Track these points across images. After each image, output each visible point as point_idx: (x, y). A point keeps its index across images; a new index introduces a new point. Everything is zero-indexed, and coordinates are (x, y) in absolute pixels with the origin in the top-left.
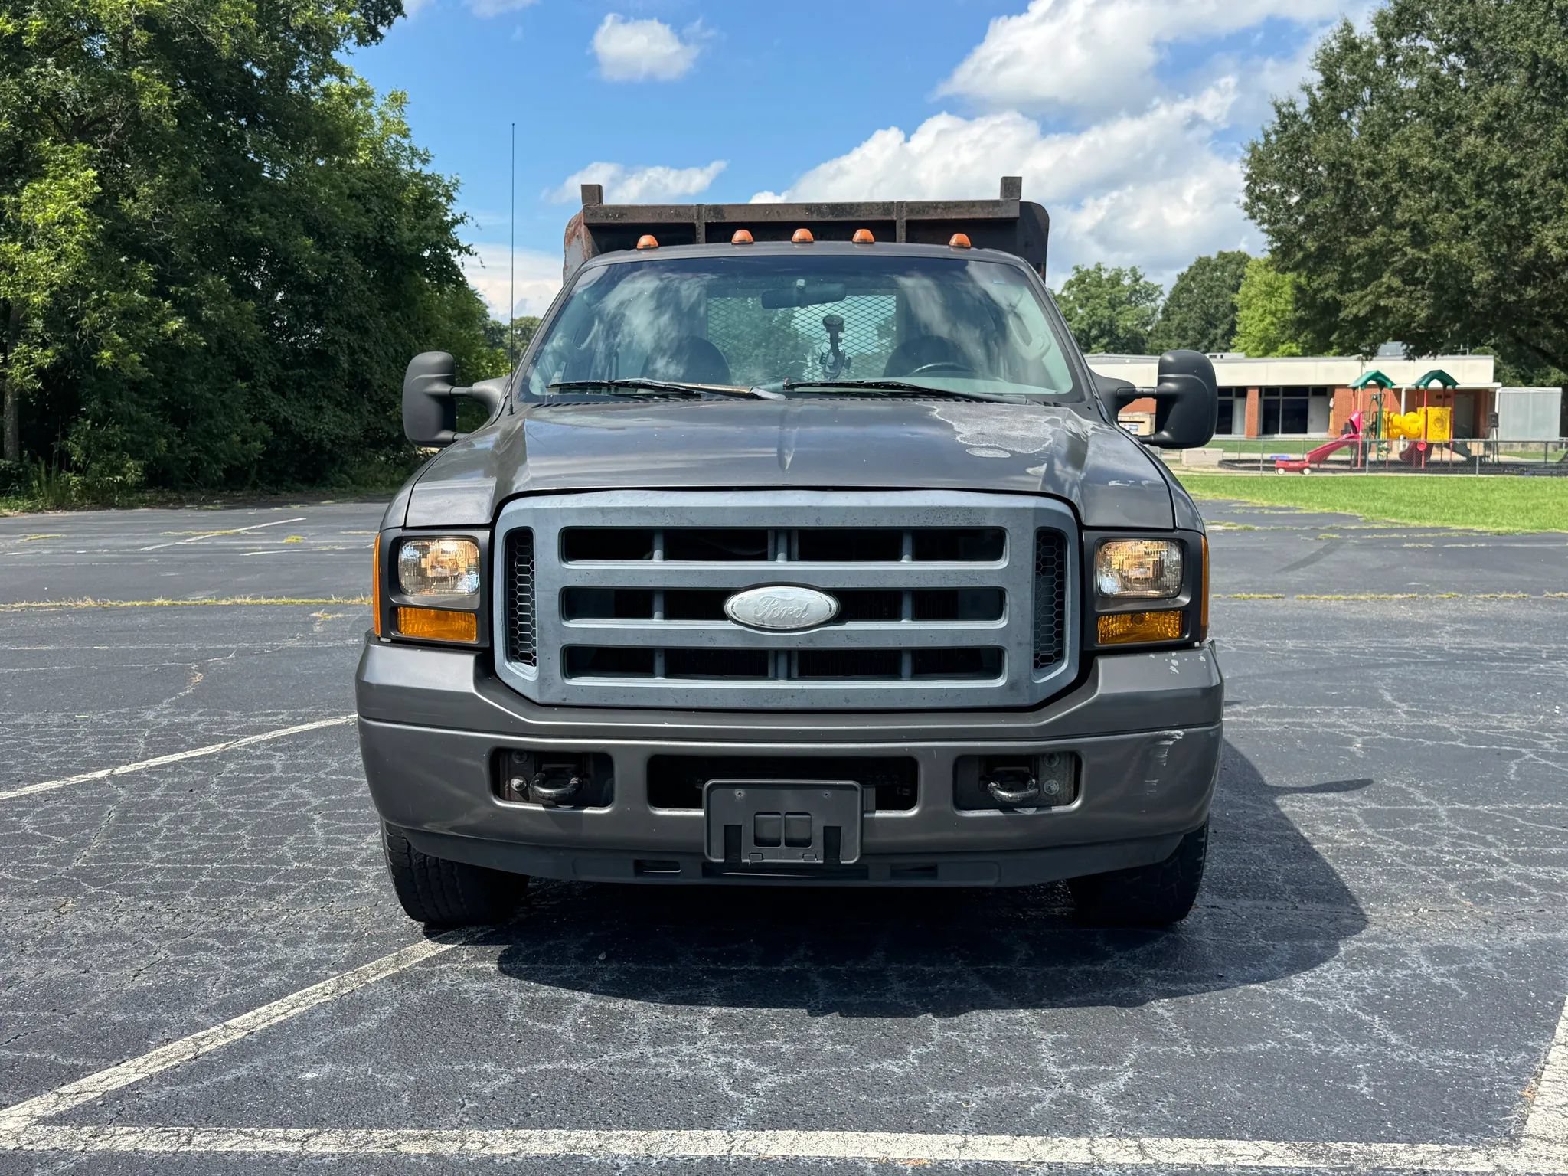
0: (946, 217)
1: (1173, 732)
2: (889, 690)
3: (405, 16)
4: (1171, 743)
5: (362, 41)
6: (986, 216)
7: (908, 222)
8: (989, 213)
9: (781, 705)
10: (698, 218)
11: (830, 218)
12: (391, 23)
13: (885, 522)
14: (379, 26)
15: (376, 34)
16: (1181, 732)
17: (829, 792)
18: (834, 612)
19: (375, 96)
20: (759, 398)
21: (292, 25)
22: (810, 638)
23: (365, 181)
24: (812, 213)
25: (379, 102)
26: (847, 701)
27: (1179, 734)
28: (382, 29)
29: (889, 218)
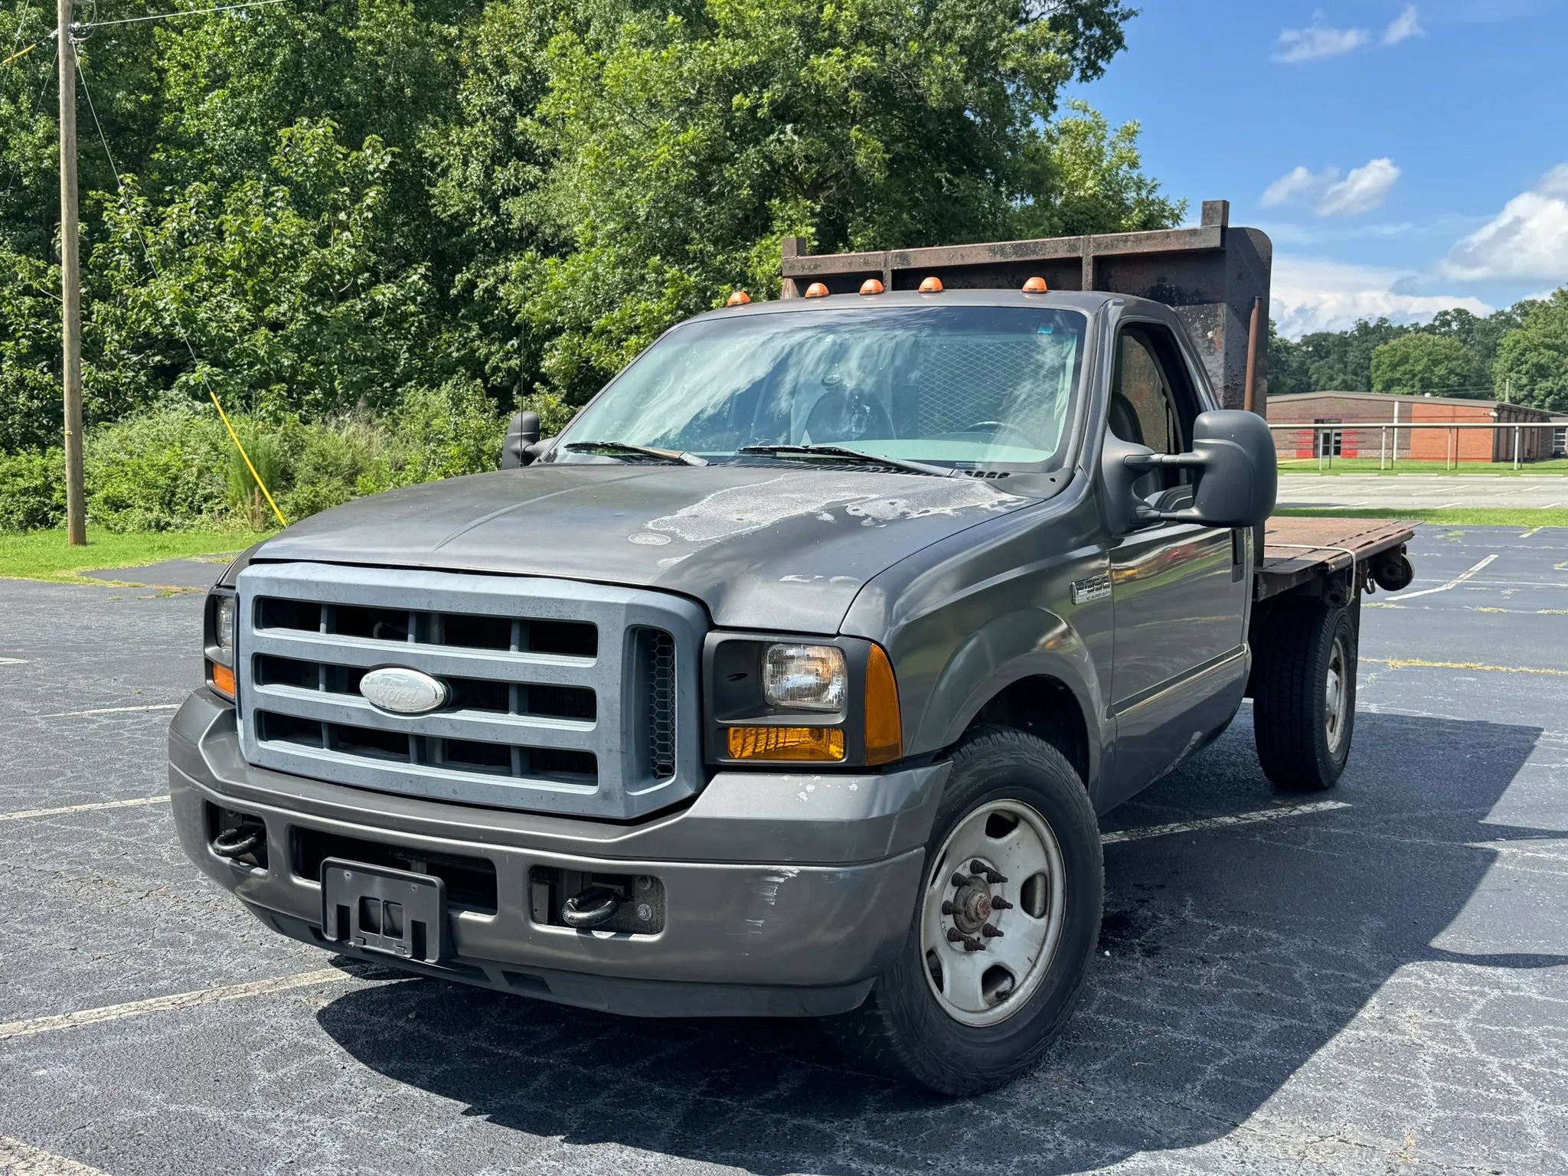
0: (1137, 251)
1: (784, 868)
2: (490, 786)
3: (1126, 49)
4: (782, 880)
5: (1084, 77)
6: (1182, 248)
7: (1095, 258)
8: (1185, 244)
9: (403, 790)
10: (885, 265)
11: (1013, 258)
12: (1110, 56)
13: (484, 610)
14: (1100, 61)
15: (1098, 71)
16: (796, 869)
17: (415, 885)
18: (440, 700)
19: (1107, 128)
20: (685, 464)
21: (1001, 69)
22: (421, 725)
23: (1082, 213)
24: (996, 254)
25: (1111, 136)
26: (454, 792)
27: (794, 870)
28: (1101, 63)
29: (1074, 255)
